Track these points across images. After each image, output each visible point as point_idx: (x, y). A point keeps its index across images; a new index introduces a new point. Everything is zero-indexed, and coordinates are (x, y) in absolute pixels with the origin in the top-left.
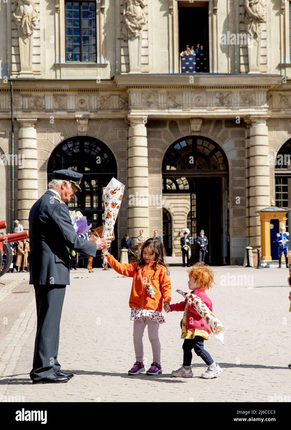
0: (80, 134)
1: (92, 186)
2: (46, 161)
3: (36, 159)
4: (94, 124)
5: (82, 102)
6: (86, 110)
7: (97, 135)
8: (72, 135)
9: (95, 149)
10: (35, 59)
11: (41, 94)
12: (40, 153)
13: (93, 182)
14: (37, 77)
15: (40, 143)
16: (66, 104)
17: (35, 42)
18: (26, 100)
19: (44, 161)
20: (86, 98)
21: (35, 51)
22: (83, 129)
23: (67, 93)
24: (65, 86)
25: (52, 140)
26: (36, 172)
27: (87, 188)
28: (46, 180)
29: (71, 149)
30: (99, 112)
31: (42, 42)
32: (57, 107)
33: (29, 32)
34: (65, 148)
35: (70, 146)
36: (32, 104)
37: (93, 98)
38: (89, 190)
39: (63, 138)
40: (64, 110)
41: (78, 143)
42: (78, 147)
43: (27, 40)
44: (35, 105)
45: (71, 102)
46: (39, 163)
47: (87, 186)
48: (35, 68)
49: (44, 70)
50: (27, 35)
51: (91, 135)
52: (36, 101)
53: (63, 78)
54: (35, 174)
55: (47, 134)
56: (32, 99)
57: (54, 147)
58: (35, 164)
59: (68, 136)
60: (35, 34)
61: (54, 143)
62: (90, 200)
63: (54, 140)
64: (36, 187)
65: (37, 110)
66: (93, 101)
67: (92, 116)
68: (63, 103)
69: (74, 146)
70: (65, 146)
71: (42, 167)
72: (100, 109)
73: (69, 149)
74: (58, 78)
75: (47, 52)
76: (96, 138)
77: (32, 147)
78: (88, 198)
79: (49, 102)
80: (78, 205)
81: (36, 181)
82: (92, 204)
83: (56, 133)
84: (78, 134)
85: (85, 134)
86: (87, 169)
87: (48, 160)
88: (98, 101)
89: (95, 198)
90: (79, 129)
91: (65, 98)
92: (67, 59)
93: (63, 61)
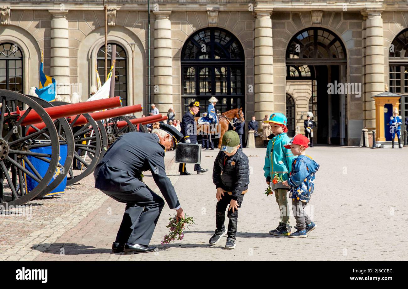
0: (210, 26)
1: (222, 73)
2: (180, 50)
3: (170, 48)
4: (224, 16)
6: (217, 3)
7: (226, 26)
8: (204, 26)
9: (225, 39)
12: (175, 43)
13: (223, 70)
15: (174, 33)
19: (178, 50)
22: (213, 21)
25: (185, 31)
26: (171, 59)
27: (218, 75)
28: (179, 67)
29: (203, 39)
30: (228, 5)
32: (190, 1)
34: (197, 38)
35: (201, 36)
38: (219, 76)
39: (195, 29)
40: (196, 3)
41: (209, 34)
42: (209, 37)
46: (173, 51)
47: (217, 73)
51: (221, 26)
54: (169, 62)
55: (180, 25)
57: (186, 37)
58: (169, 53)
59: (200, 27)
61: (187, 34)
62: (220, 86)
63: (187, 31)
64: (171, 74)
65: (172, 3)
67: (222, 8)
69: (205, 36)
70: (197, 36)
71: (176, 55)
72: (229, 2)
73: (200, 39)
76: (225, 29)
77: (167, 37)
78: (218, 84)
80: (209, 90)
81: (171, 69)
82: (222, 90)
83: (189, 25)
84: (209, 25)
85: (215, 26)
86: (217, 57)
87: (181, 49)
89: (224, 84)
90: (210, 20)
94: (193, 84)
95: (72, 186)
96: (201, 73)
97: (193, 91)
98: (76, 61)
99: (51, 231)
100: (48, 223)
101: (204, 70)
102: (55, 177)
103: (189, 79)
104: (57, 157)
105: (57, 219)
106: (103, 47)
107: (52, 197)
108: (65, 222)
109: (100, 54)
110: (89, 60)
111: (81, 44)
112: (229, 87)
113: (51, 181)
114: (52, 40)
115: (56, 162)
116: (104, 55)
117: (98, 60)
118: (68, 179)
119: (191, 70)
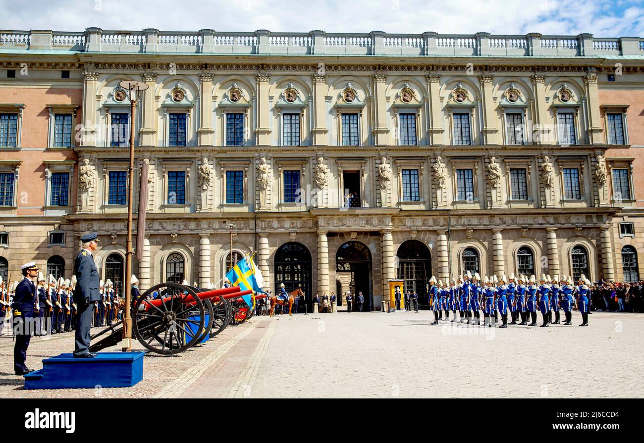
0: (292, 241)
3: (268, 255)
4: (299, 235)
5: (293, 223)
6: (295, 228)
7: (301, 241)
8: (288, 241)
9: (300, 248)
10: (268, 201)
11: (271, 220)
12: (271, 251)
13: (299, 267)
14: (269, 211)
15: (270, 246)
16: (284, 225)
17: (268, 193)
18: (263, 223)
20: (294, 221)
21: (268, 197)
22: (293, 238)
23: (285, 219)
24: (284, 216)
26: (268, 261)
27: (296, 270)
28: (273, 266)
29: (287, 249)
30: (302, 229)
31: (271, 193)
32: (279, 226)
33: (265, 187)
34: (284, 249)
36: (266, 225)
37: (298, 221)
39: (283, 243)
40: (283, 228)
41: (291, 246)
42: (291, 248)
43: (264, 192)
44: (268, 225)
45: (287, 224)
46: (270, 256)
47: (296, 268)
48: (268, 206)
49: (273, 207)
50: (264, 189)
51: (297, 241)
52: (268, 224)
53: (282, 211)
54: (268, 263)
56: (266, 222)
57: (278, 248)
58: (268, 257)
59: (285, 242)
60: (268, 188)
61: (277, 246)
63: (278, 244)
64: (268, 270)
65: (269, 228)
66: (299, 223)
67: (298, 231)
68: (283, 224)
69: (289, 247)
71: (271, 258)
72: (302, 227)
73: (285, 248)
74: (280, 211)
75: (274, 197)
76: (300, 243)
77: (266, 248)
78: (296, 275)
79: (275, 224)
81: (268, 266)
84: (290, 241)
85: (294, 241)
86: (295, 259)
87: (274, 255)
88: (301, 223)
89: (300, 275)
90: (291, 238)
91: (283, 222)
92: (285, 201)
93: (283, 202)
94: (282, 275)
95: (212, 339)
96: (286, 269)
97: (281, 279)
98: (214, 263)
99: (200, 368)
100: (198, 362)
101: (288, 267)
102: (202, 333)
103: (279, 273)
104: (203, 322)
105: (203, 360)
106: (229, 255)
107: (201, 346)
108: (208, 362)
109: (228, 258)
110: (221, 262)
111: (217, 253)
112: (302, 277)
113: (200, 336)
114: (200, 251)
115: (203, 326)
116: (230, 259)
117: (226, 262)
118: (210, 334)
119: (280, 267)
